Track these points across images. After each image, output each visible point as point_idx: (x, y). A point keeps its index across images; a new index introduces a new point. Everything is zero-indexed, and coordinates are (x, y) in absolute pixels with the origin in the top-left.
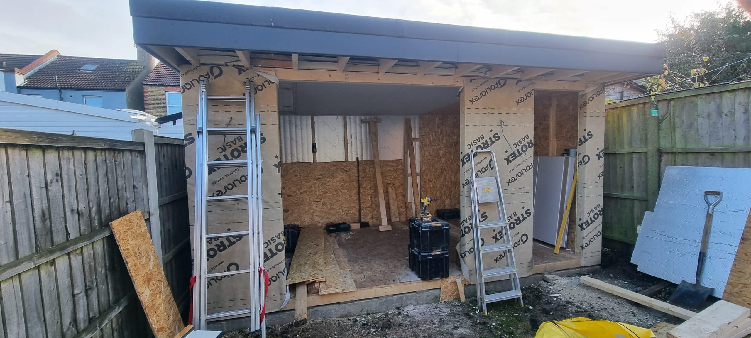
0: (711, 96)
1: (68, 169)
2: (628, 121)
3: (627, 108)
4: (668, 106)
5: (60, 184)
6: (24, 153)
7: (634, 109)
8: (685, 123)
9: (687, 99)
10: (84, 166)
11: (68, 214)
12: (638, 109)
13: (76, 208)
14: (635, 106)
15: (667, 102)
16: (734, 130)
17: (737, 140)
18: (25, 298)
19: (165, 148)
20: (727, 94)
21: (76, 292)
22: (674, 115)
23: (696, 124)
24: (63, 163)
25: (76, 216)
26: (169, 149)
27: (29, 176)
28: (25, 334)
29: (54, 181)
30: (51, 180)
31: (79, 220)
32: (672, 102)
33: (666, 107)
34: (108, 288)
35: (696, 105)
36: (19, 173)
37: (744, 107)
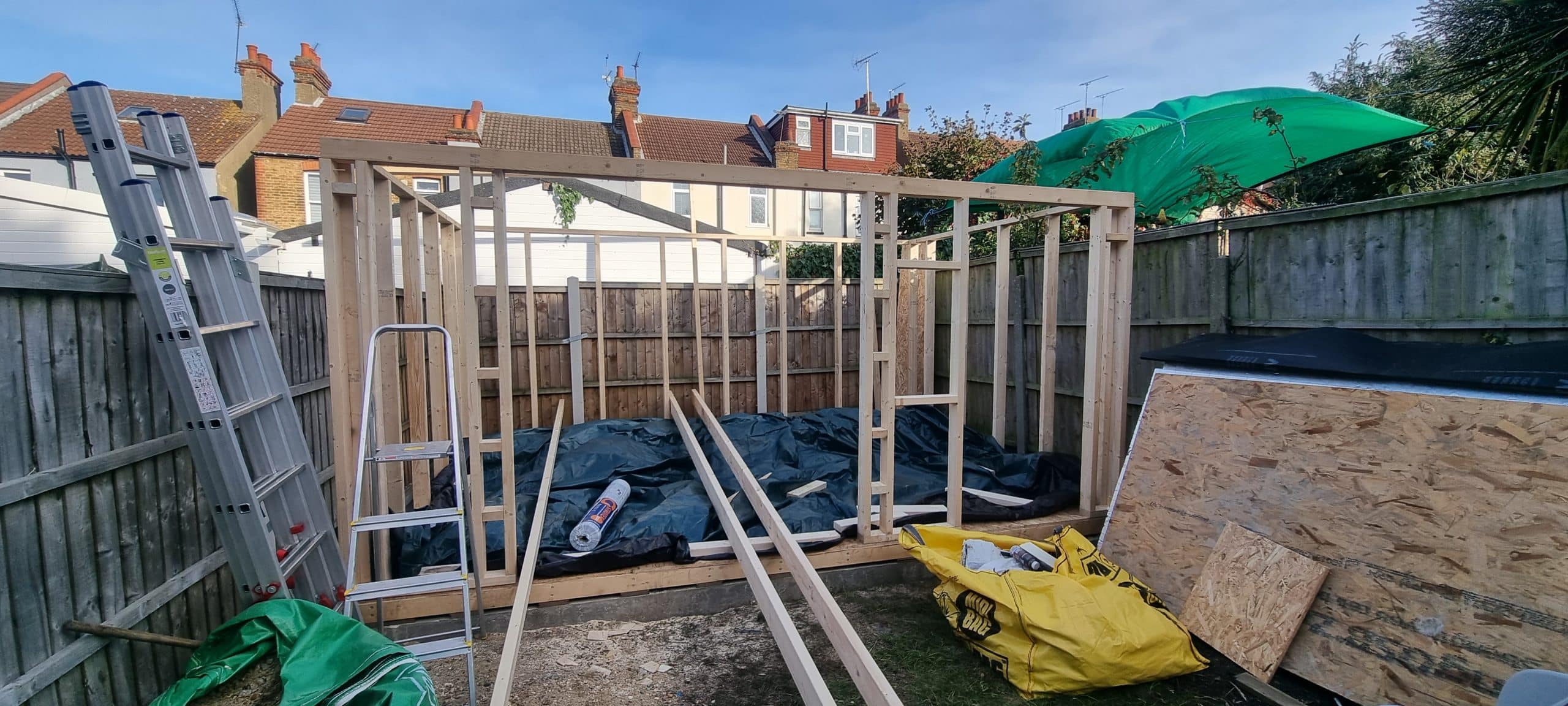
0: (1309, 226)
1: (92, 332)
2: (1181, 266)
3: (1181, 243)
4: (1244, 241)
5: (76, 357)
6: (15, 304)
7: (1193, 244)
8: (1269, 274)
9: (1274, 230)
10: (121, 327)
11: (90, 410)
12: (1197, 243)
13: (105, 401)
14: (1194, 239)
15: (1243, 233)
16: (1342, 290)
17: (1347, 308)
18: (10, 549)
19: (283, 296)
20: (1332, 223)
21: (101, 548)
22: (1253, 258)
23: (1285, 276)
24: (84, 321)
25: (105, 416)
26: (291, 296)
27: (22, 342)
28: (9, 609)
29: (65, 352)
30: (61, 351)
31: (110, 422)
32: (1251, 235)
33: (1242, 243)
34: (162, 548)
35: (1287, 242)
36: (6, 336)
37: (1358, 249)
